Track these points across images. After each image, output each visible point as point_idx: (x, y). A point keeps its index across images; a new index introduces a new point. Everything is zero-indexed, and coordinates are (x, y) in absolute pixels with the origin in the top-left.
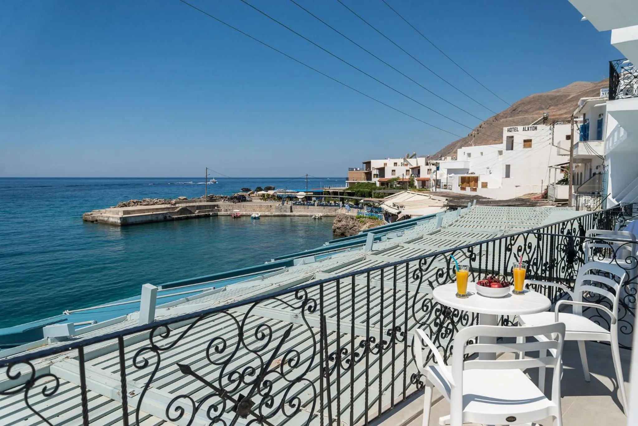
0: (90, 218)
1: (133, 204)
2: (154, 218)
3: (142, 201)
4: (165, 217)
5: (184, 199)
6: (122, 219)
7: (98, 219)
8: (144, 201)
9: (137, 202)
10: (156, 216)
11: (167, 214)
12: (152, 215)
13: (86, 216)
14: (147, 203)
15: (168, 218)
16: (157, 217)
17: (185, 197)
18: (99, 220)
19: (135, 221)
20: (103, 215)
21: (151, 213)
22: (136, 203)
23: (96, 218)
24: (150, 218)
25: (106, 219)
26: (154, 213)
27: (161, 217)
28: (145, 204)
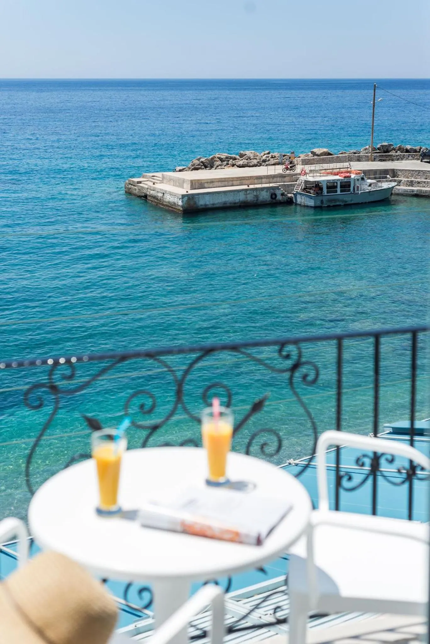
0: (135, 189)
1: (219, 163)
2: (250, 198)
3: (238, 157)
4: (273, 196)
5: (322, 154)
6: (186, 198)
7: (148, 193)
8: (242, 156)
9: (227, 158)
10: (255, 193)
11: (279, 189)
12: (246, 190)
13: (130, 186)
14: (245, 162)
15: (279, 197)
16: (257, 196)
17: (325, 150)
18: (150, 196)
19: (211, 203)
20: (157, 186)
21: (245, 187)
22: (224, 161)
23: (145, 191)
24: (241, 197)
25: (160, 195)
26: (252, 187)
27: (265, 196)
28: (241, 163)
